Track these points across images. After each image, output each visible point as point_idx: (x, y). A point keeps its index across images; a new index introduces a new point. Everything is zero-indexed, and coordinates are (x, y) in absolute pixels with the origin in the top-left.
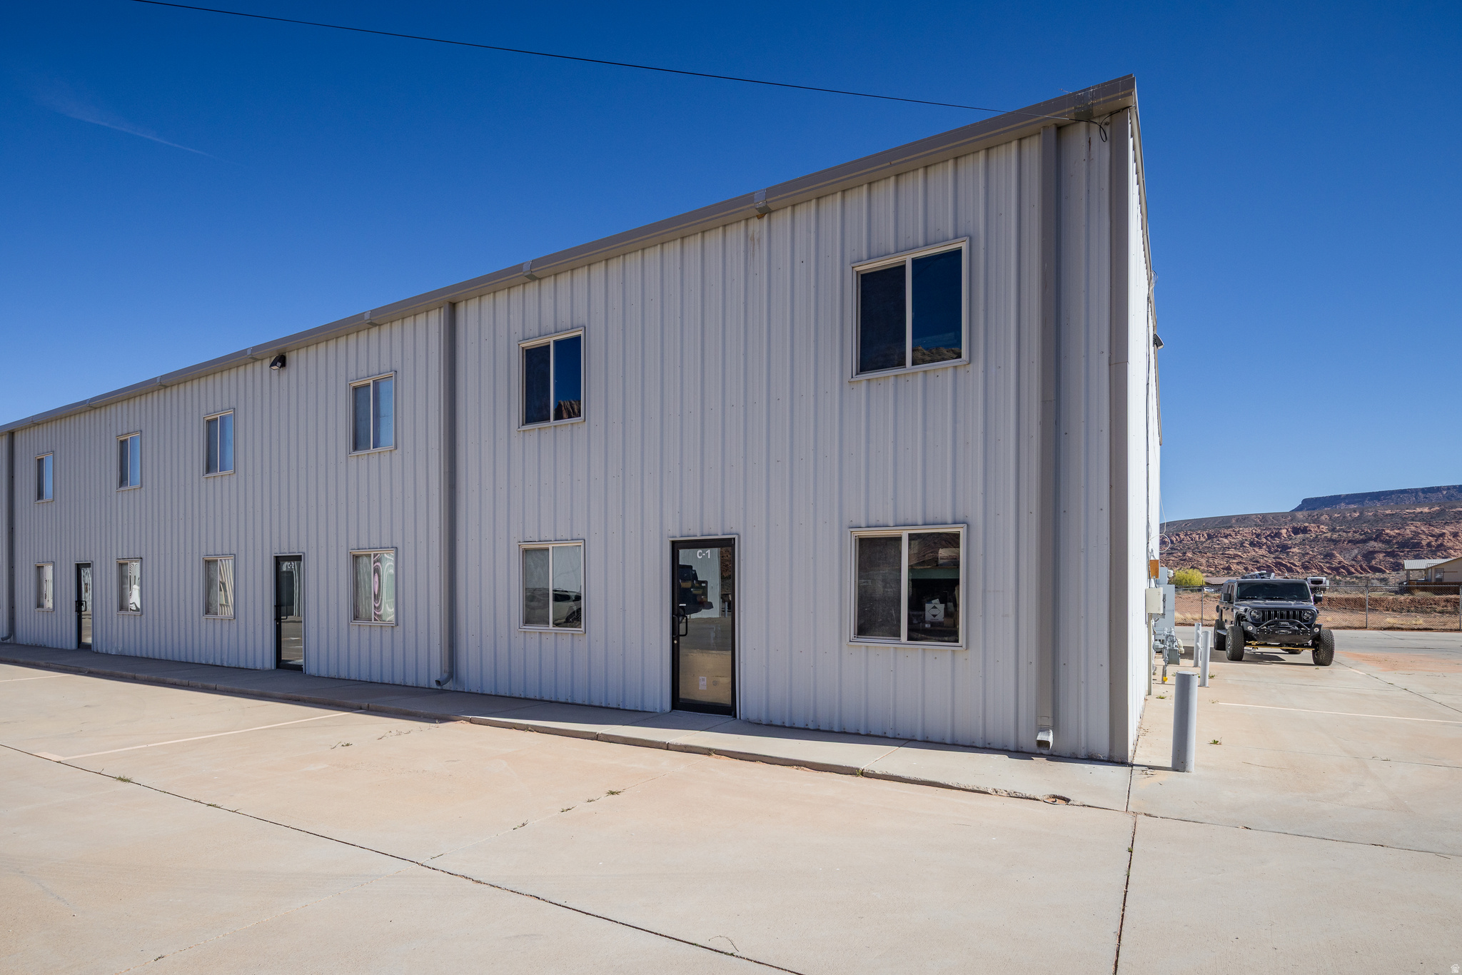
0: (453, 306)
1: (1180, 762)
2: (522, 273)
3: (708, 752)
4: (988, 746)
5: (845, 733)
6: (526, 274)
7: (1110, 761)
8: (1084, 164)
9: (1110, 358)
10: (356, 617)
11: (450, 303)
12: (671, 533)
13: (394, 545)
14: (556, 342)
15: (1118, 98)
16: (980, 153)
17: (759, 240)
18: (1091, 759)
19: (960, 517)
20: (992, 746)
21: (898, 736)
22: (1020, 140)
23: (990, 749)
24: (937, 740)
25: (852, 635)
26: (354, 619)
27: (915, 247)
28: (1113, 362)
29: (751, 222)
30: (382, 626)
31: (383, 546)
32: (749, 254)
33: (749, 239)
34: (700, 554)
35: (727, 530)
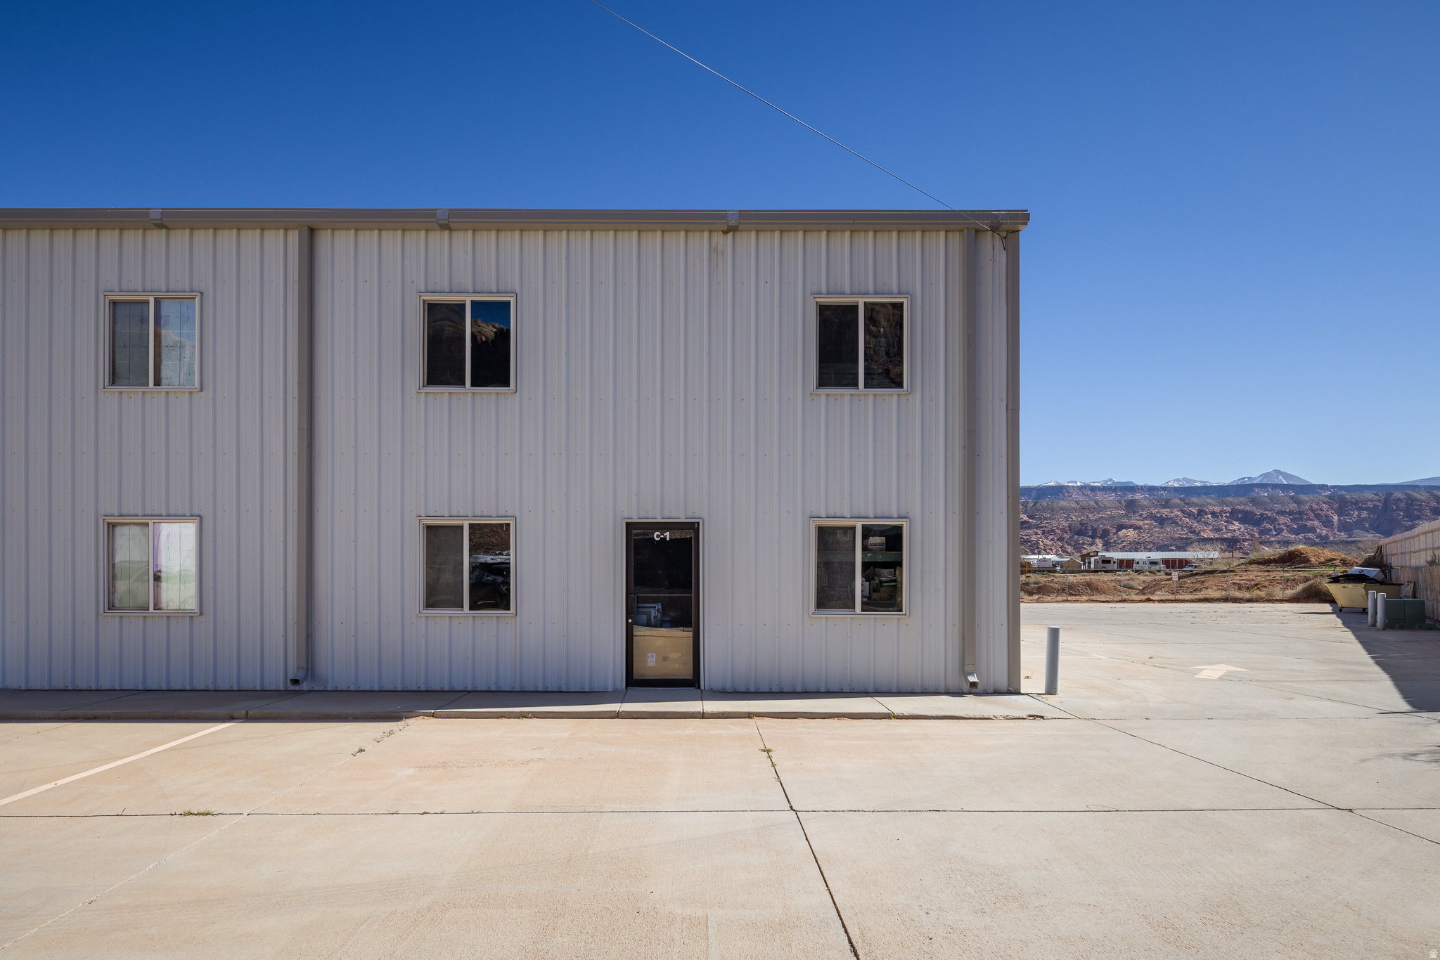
0: (312, 231)
1: (1051, 689)
2: (435, 220)
3: (749, 715)
4: (924, 691)
5: (807, 692)
6: (441, 222)
7: (1009, 693)
8: (991, 262)
9: (1007, 405)
10: (112, 606)
11: (309, 227)
12: (626, 515)
13: (196, 512)
14: (473, 303)
15: (1019, 224)
16: (917, 232)
17: (723, 253)
18: (997, 692)
19: (903, 513)
20: (927, 691)
21: (853, 691)
22: (947, 231)
23: (926, 693)
24: (886, 690)
25: (814, 609)
26: (109, 609)
27: (867, 294)
28: (1010, 408)
29: (715, 235)
30: (169, 617)
31: (172, 512)
32: (712, 262)
33: (712, 249)
34: (658, 536)
35: (690, 514)
